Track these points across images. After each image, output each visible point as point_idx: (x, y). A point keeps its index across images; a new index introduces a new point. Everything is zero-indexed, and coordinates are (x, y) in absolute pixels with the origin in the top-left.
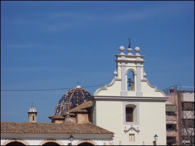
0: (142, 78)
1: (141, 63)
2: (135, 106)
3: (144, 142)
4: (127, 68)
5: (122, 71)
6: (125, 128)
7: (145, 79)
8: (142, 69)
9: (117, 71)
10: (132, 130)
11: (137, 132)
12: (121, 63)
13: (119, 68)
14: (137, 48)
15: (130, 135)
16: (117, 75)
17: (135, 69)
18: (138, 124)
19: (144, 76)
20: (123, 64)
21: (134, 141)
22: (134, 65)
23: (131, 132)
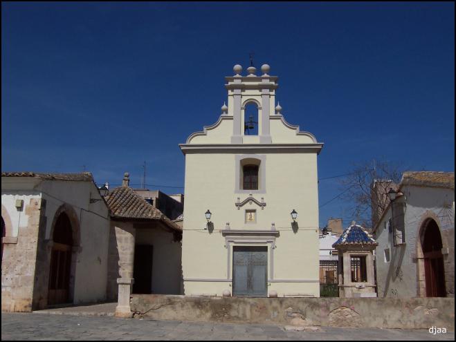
0: (273, 113)
1: (270, 88)
2: (259, 161)
3: (273, 225)
4: (245, 99)
5: (234, 104)
6: (239, 199)
7: (279, 114)
8: (273, 98)
9: (227, 105)
10: (251, 203)
11: (260, 206)
12: (232, 91)
13: (230, 99)
14: (265, 66)
15: (247, 211)
16: (226, 111)
17: (259, 99)
18: (264, 192)
19: (276, 111)
20: (238, 91)
21: (256, 222)
22: (257, 92)
23: (248, 206)
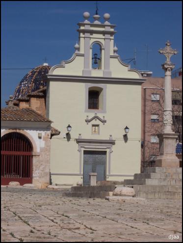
0: (112, 54)
1: (111, 34)
2: (101, 89)
3: (111, 136)
4: (92, 41)
5: (85, 44)
6: (87, 116)
7: (116, 54)
8: (112, 41)
9: (79, 44)
10: (96, 120)
11: (103, 122)
12: (84, 34)
13: (82, 40)
14: (107, 15)
15: (93, 126)
16: (79, 49)
17: (102, 41)
18: (105, 112)
19: (115, 51)
20: (87, 35)
21: (99, 133)
22: (101, 36)
23: (94, 122)
